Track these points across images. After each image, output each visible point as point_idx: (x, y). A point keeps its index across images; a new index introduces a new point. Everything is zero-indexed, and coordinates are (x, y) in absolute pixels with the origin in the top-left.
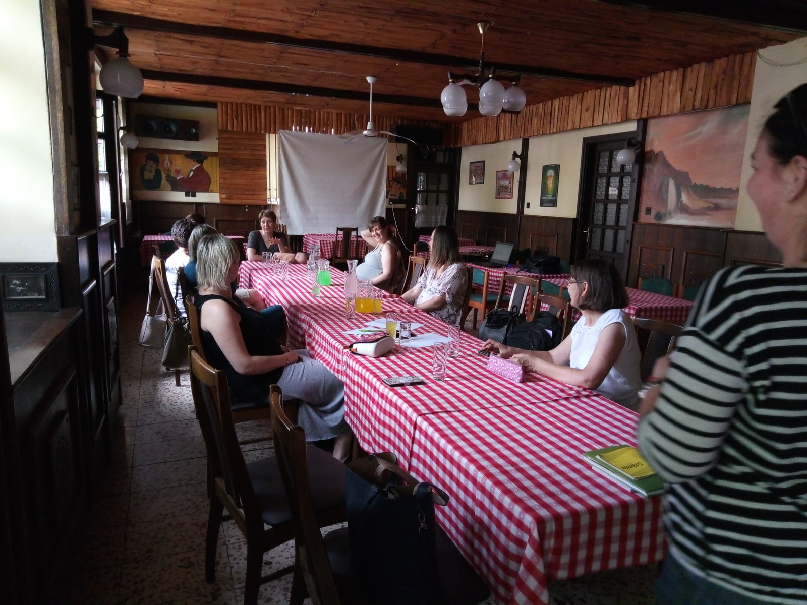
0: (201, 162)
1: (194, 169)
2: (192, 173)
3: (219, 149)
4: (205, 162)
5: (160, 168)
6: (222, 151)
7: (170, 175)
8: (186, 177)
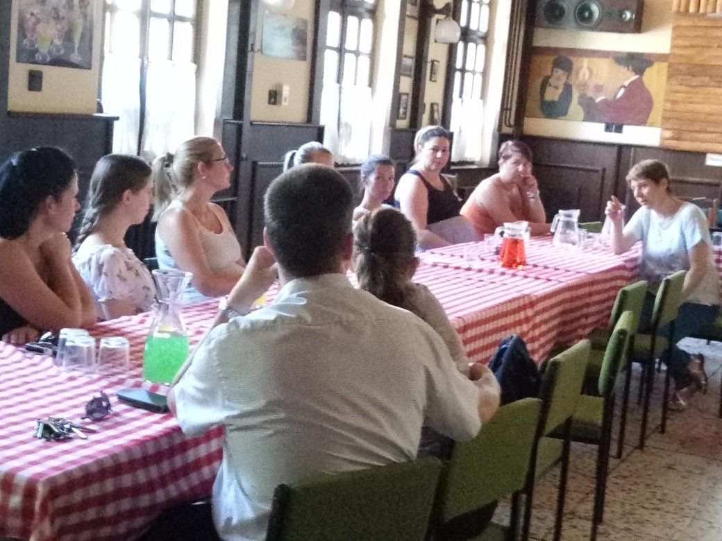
0: (640, 71)
1: (626, 83)
2: (622, 91)
3: (673, 47)
4: (648, 71)
5: (572, 81)
6: (677, 51)
7: (585, 95)
8: (610, 97)
